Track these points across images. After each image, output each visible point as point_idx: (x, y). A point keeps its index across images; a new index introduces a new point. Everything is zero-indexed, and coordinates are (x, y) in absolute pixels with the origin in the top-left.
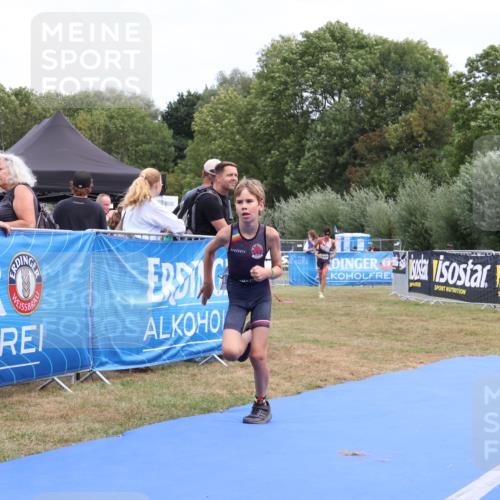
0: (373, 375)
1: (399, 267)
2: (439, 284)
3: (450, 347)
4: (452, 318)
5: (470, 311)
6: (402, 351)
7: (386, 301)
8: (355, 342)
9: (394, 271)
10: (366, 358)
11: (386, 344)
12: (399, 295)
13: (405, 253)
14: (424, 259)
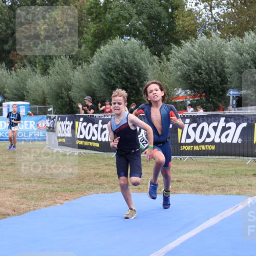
0: (30, 210)
2: (79, 139)
3: (88, 187)
4: (91, 164)
5: (104, 159)
6: (52, 191)
8: (18, 186)
9: (47, 131)
10: (25, 198)
11: (40, 186)
12: (52, 148)
13: (55, 117)
14: (67, 121)
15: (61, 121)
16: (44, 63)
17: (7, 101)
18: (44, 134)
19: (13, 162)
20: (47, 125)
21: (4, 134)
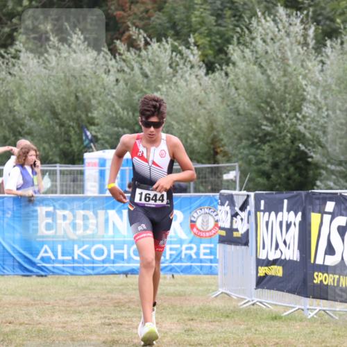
1: (231, 230)
2: (324, 269)
7: (204, 311)
9: (223, 240)
12: (234, 296)
13: (248, 196)
14: (289, 211)
15: (268, 209)
16: (215, 29)
17: (97, 150)
18: (212, 252)
19: (116, 337)
20: (220, 224)
21: (86, 252)
